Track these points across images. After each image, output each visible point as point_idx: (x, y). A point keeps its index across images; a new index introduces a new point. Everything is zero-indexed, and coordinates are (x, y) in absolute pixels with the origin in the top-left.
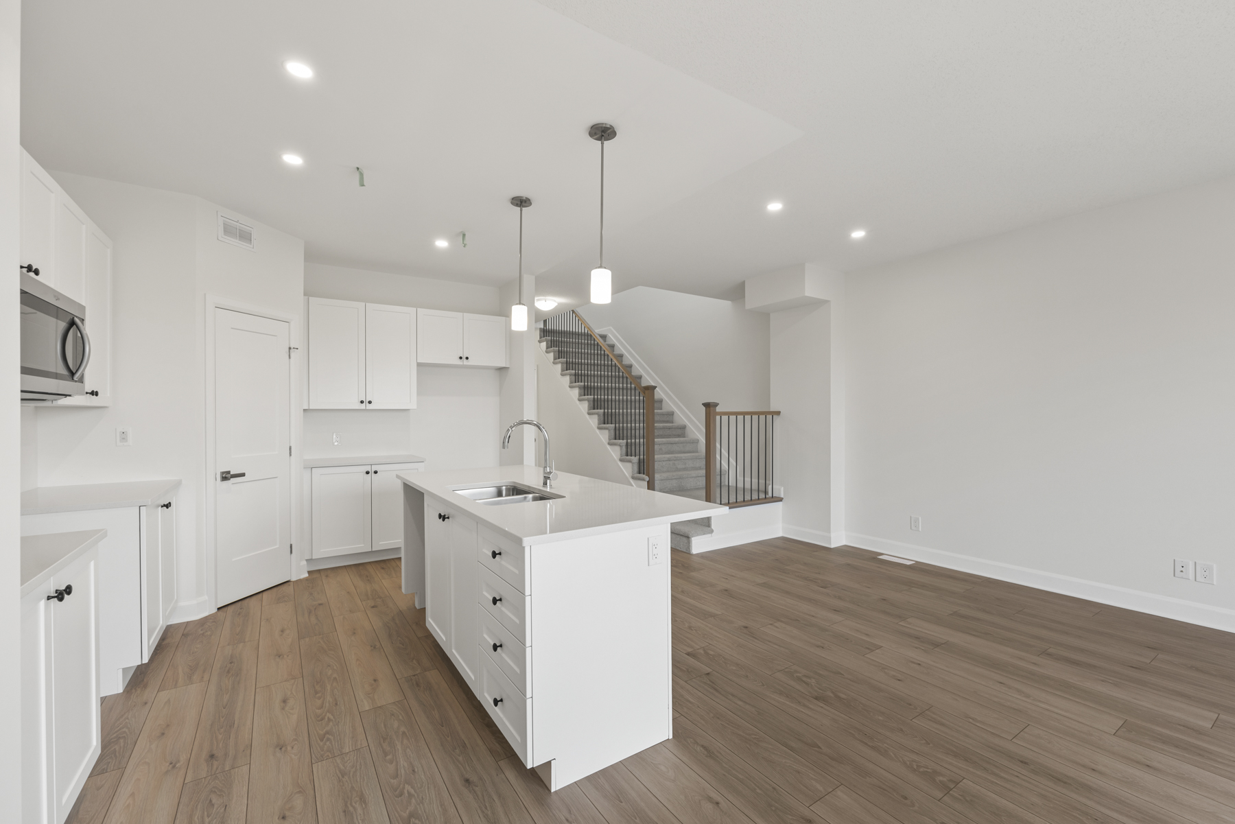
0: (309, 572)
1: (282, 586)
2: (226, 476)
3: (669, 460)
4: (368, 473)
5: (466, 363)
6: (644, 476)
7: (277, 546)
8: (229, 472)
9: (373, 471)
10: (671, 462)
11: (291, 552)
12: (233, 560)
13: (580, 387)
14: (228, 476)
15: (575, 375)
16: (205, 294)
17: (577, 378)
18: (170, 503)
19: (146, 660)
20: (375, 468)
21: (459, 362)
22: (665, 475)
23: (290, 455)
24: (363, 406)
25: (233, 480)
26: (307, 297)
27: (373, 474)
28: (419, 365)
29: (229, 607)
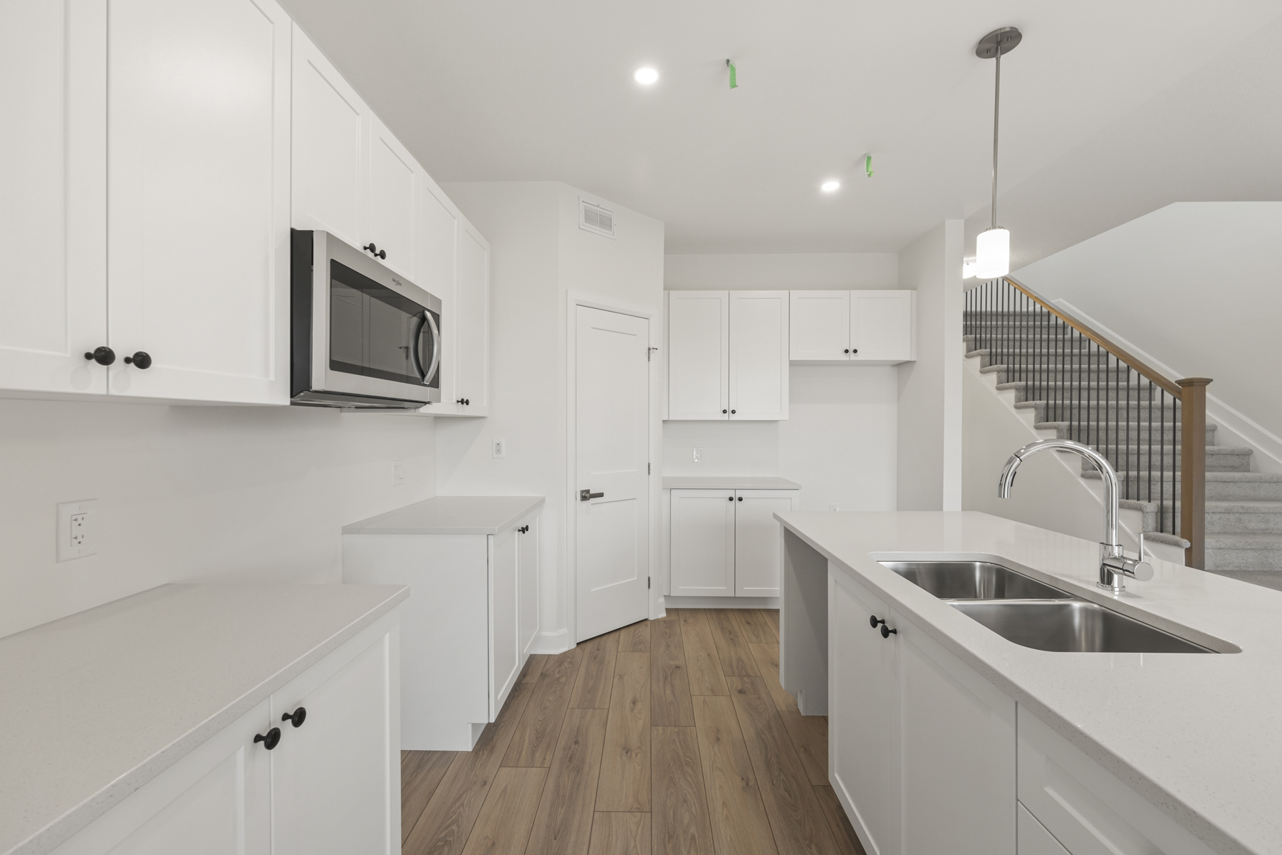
0: (668, 610)
1: (640, 624)
2: (586, 496)
3: (1228, 512)
4: (731, 499)
5: (852, 356)
6: (1177, 538)
7: (635, 578)
8: (588, 491)
9: (737, 497)
10: (1232, 517)
11: (649, 587)
12: (592, 590)
13: (1017, 389)
14: (588, 495)
15: (1008, 371)
16: (567, 291)
17: (1010, 375)
18: (527, 527)
19: (492, 720)
20: (739, 494)
21: (845, 357)
22: (1228, 541)
23: (649, 473)
24: (725, 417)
25: (592, 500)
26: (667, 292)
27: (737, 501)
28: (793, 364)
29: (588, 643)
